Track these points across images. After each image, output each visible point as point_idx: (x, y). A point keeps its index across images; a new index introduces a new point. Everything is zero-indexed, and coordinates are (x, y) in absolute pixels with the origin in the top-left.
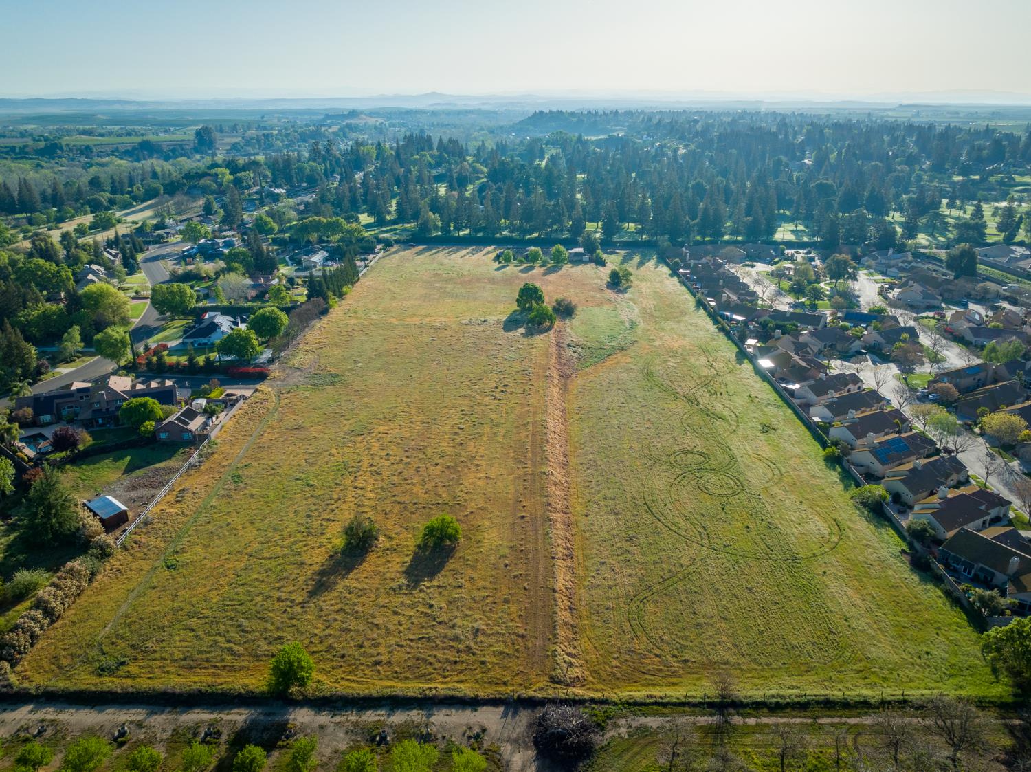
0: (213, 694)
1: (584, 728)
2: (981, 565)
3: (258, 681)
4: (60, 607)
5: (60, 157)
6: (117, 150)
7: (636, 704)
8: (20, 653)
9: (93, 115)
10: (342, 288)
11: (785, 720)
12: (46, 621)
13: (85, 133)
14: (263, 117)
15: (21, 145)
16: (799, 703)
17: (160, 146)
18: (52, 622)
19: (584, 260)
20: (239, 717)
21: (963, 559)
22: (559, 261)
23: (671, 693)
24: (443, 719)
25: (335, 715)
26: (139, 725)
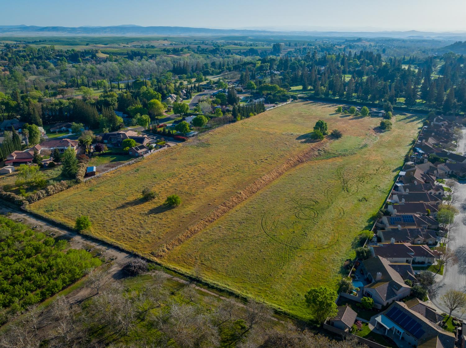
0: (63, 225)
1: (140, 268)
3: (72, 224)
4: (52, 193)
5: (217, 54)
6: (240, 52)
7: (168, 269)
8: (33, 201)
9: (247, 37)
10: (249, 113)
11: (209, 292)
12: (45, 195)
13: (235, 44)
14: (316, 40)
15: (206, 48)
16: (221, 289)
17: (257, 51)
18: (48, 196)
20: (63, 233)
21: (366, 269)
22: (364, 114)
23: (182, 270)
24: (110, 252)
25: (85, 241)
26: (41, 227)
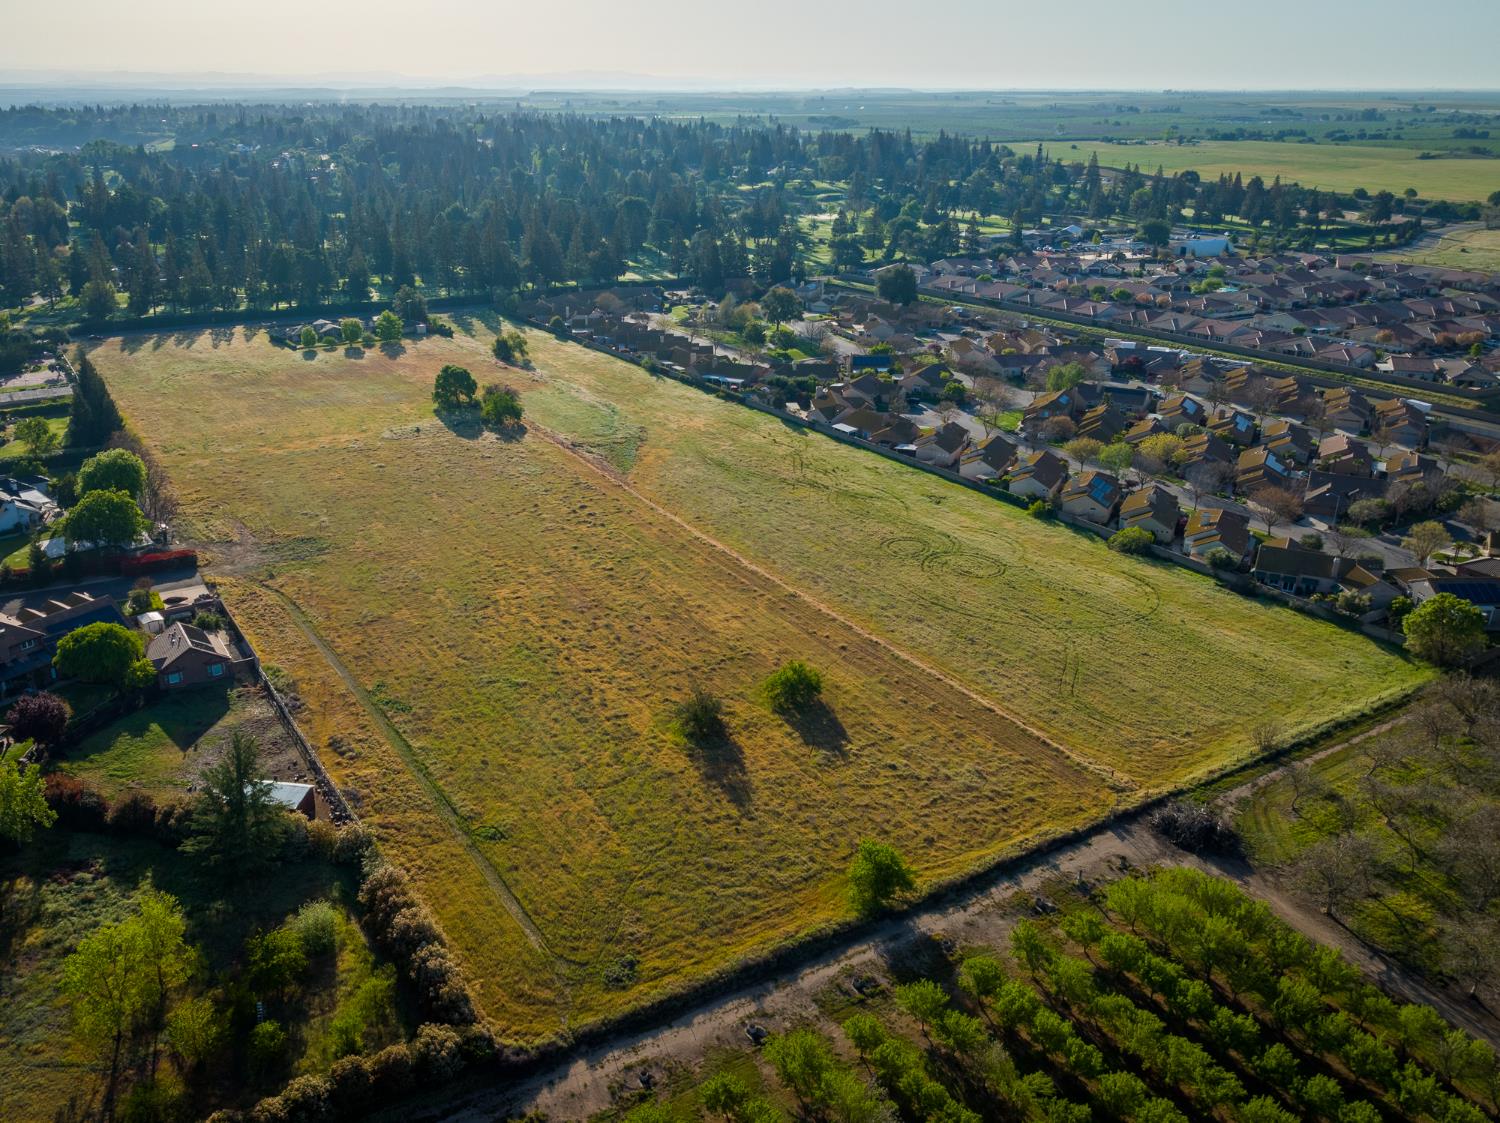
2: (1302, 576)
11: (1329, 752)
16: (1322, 733)
19: (419, 331)
21: (1282, 575)
22: (390, 336)
24: (1070, 863)
25: (965, 909)
